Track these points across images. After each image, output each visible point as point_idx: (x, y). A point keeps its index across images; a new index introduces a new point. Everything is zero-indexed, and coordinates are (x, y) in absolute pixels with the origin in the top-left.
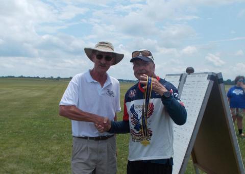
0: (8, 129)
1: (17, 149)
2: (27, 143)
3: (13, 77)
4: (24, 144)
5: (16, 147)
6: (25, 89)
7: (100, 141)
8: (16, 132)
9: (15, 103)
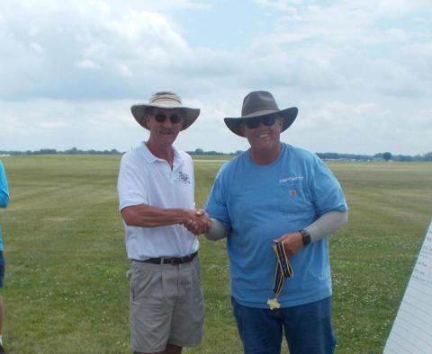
0: (44, 285)
1: (68, 336)
2: (93, 322)
3: (52, 152)
4: (84, 325)
5: (64, 332)
6: (83, 183)
7: (180, 266)
8: (63, 295)
9: (60, 219)
